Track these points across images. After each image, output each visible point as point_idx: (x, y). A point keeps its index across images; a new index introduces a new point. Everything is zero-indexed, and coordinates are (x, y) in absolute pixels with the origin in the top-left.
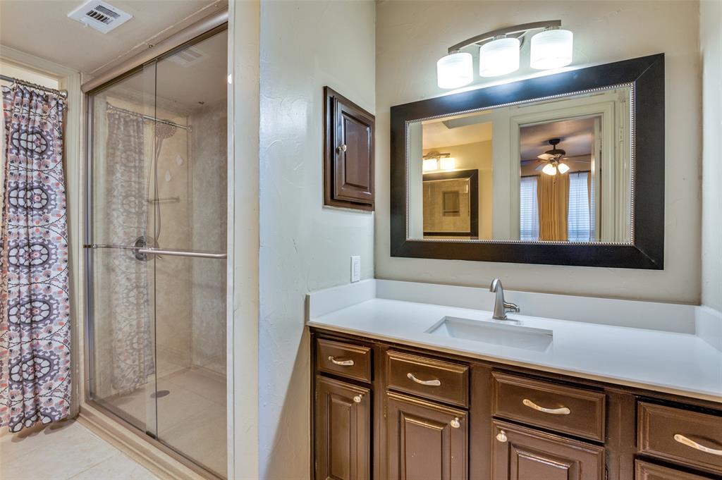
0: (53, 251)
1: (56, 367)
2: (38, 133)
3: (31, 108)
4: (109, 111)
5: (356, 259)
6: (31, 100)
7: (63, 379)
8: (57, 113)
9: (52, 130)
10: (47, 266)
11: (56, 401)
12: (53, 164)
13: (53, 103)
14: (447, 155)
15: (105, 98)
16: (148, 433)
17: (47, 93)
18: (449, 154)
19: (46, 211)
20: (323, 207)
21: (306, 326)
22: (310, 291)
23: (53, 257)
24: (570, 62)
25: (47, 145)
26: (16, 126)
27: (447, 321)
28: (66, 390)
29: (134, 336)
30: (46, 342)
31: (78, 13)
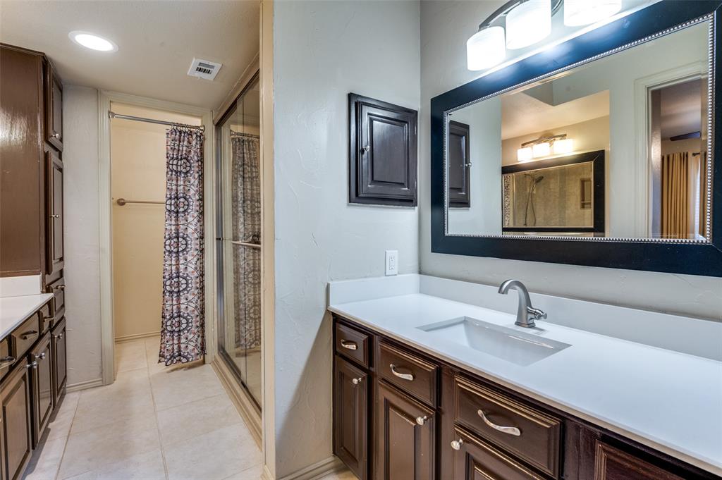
0: (189, 242)
1: (190, 325)
2: (185, 158)
3: (180, 142)
4: (233, 137)
5: (393, 254)
6: (180, 136)
7: (195, 334)
8: (197, 143)
9: (193, 156)
10: (185, 253)
11: (190, 347)
12: (194, 180)
13: (194, 136)
14: (563, 136)
15: (229, 127)
16: (243, 383)
17: (192, 129)
18: (565, 135)
19: (186, 213)
20: (348, 205)
21: (327, 311)
22: (332, 280)
23: (189, 246)
24: (619, 8)
25: (190, 167)
26: (171, 156)
27: (465, 321)
28: (196, 341)
29: (251, 308)
30: (185, 306)
31: (191, 71)
